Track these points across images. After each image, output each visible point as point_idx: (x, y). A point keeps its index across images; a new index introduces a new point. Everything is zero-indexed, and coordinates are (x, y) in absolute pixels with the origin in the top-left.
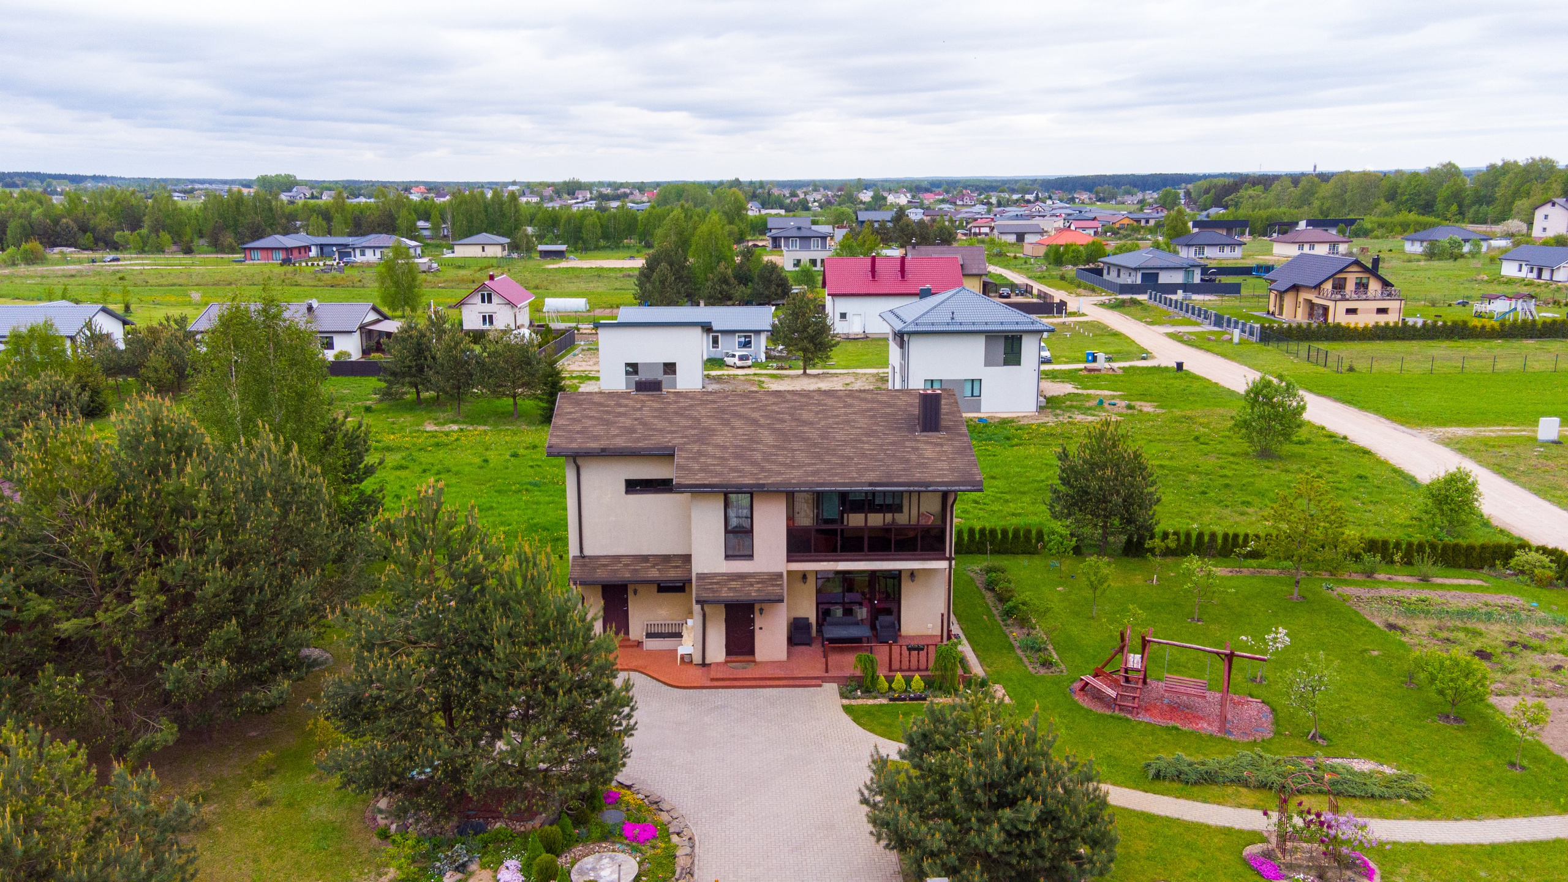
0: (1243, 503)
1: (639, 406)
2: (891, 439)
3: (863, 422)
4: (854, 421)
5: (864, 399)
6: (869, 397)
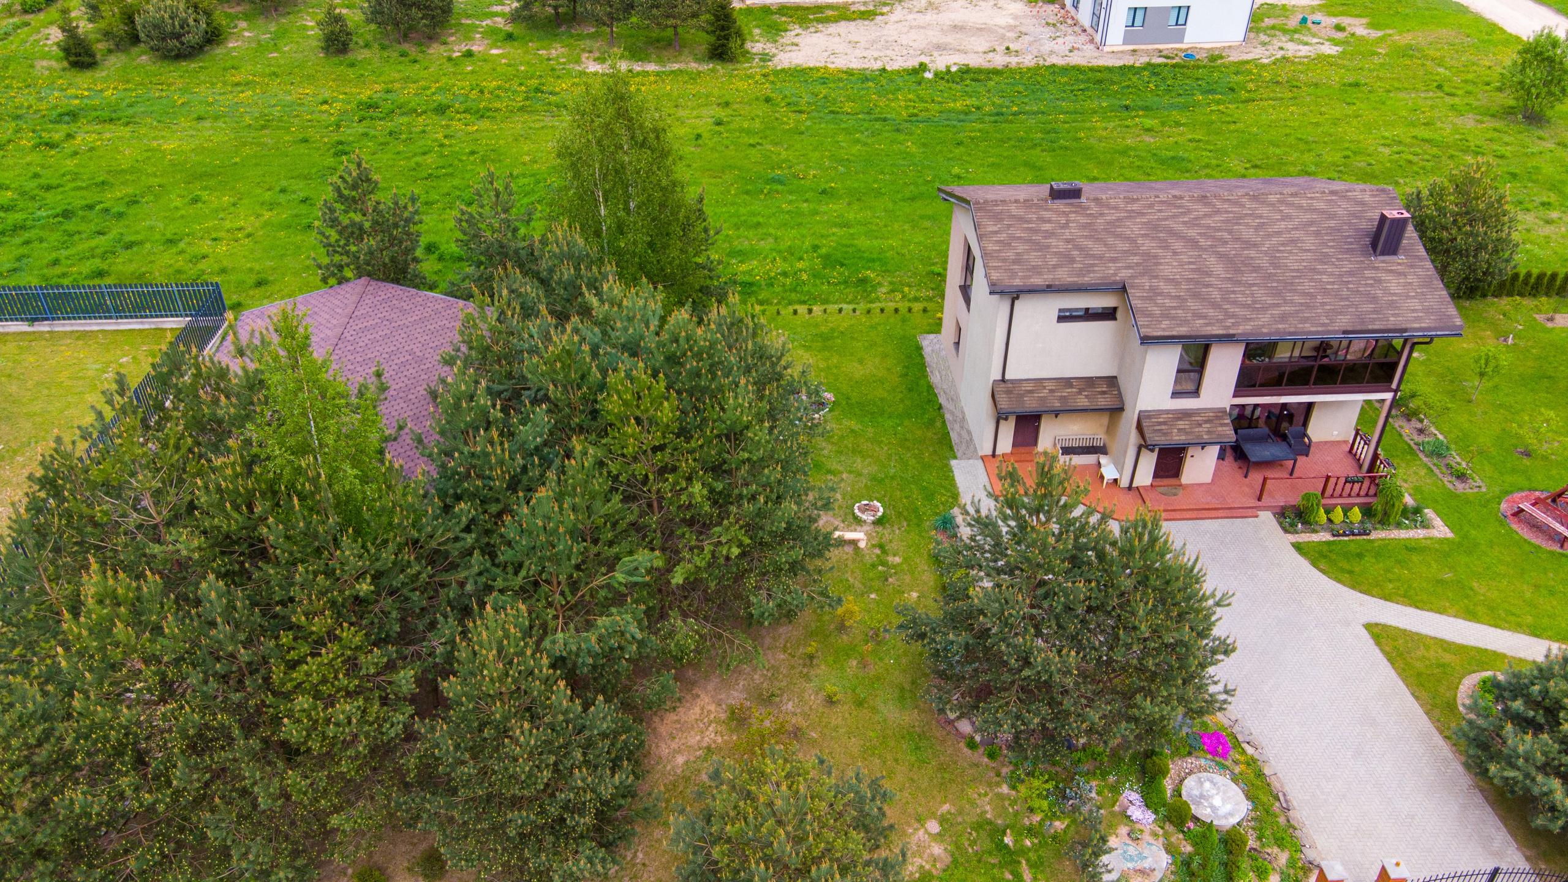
1: (1063, 220)
4: (1298, 240)
5: (1300, 207)
6: (1304, 202)
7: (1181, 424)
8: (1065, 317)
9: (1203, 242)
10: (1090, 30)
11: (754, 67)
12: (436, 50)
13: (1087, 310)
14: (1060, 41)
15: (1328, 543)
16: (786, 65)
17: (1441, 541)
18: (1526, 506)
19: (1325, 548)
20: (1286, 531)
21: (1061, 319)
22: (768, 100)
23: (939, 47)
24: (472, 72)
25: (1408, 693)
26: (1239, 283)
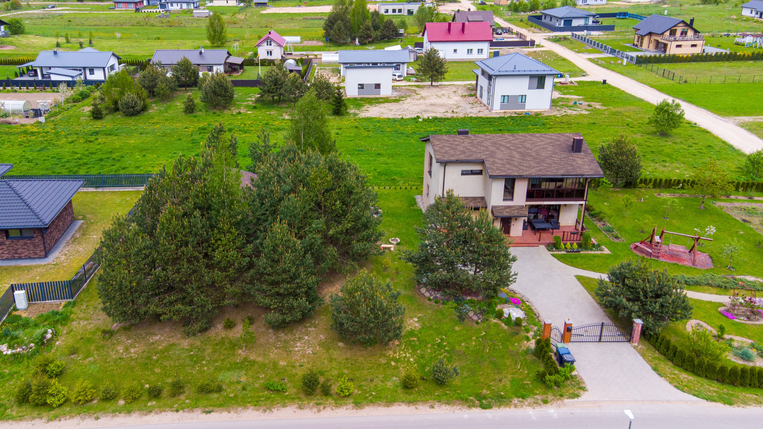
1: (462, 141)
2: (563, 156)
3: (550, 148)
4: (546, 148)
5: (547, 138)
6: (549, 137)
7: (507, 210)
8: (464, 173)
9: (512, 148)
10: (487, 105)
11: (352, 118)
12: (226, 112)
13: (472, 171)
14: (475, 109)
15: (564, 254)
16: (364, 117)
17: (606, 255)
18: (638, 244)
19: (563, 256)
20: (549, 251)
21: (462, 174)
22: (356, 127)
23: (425, 111)
24: (241, 119)
25: (587, 293)
26: (525, 160)
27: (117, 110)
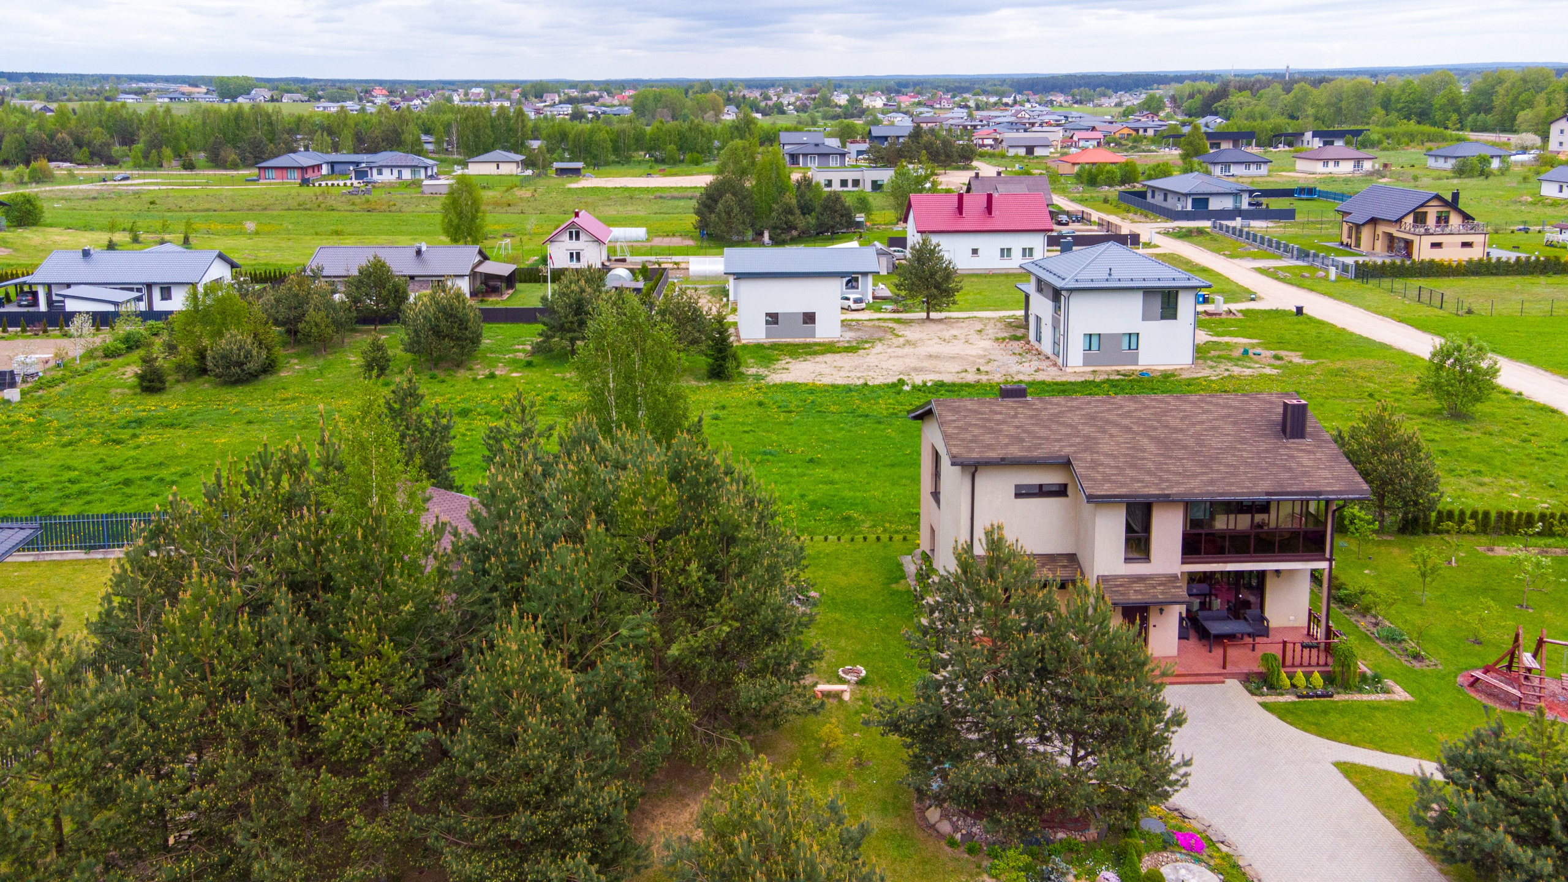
0: (1474, 472)
1: (1013, 413)
2: (1263, 447)
3: (1229, 428)
4: (1219, 427)
5: (1218, 405)
7: (1137, 586)
8: (1022, 493)
9: (1135, 428)
10: (1052, 357)
11: (750, 384)
12: (462, 374)
13: (1041, 486)
14: (1026, 365)
15: (1293, 703)
16: (778, 381)
17: (1402, 703)
18: (1478, 674)
19: (1291, 707)
20: (1253, 694)
21: (1018, 495)
22: (760, 404)
23: (915, 369)
24: (494, 388)
25: (1379, 814)
26: (1171, 457)
27: (203, 371)
